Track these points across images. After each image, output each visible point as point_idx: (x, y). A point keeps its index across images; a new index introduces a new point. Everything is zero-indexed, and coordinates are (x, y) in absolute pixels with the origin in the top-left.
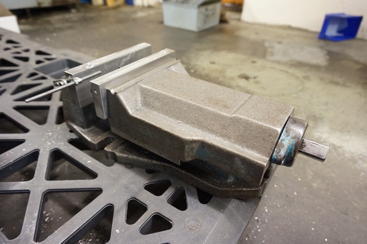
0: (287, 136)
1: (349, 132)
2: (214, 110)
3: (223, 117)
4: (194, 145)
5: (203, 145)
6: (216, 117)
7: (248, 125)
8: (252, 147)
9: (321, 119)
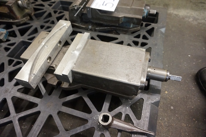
0: (146, 10)
1: (180, 8)
2: (125, 7)
3: (128, 8)
4: (122, 18)
5: (125, 17)
6: (126, 9)
7: (135, 9)
8: (137, 15)
9: (169, 5)
